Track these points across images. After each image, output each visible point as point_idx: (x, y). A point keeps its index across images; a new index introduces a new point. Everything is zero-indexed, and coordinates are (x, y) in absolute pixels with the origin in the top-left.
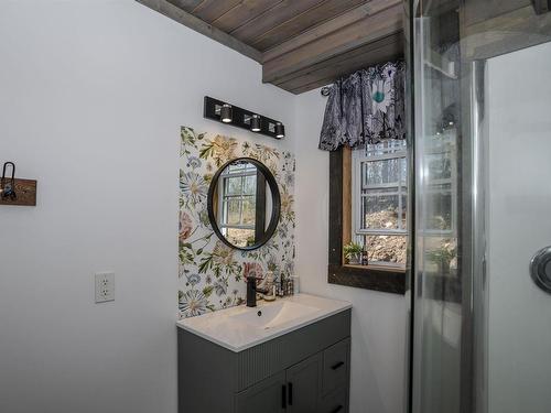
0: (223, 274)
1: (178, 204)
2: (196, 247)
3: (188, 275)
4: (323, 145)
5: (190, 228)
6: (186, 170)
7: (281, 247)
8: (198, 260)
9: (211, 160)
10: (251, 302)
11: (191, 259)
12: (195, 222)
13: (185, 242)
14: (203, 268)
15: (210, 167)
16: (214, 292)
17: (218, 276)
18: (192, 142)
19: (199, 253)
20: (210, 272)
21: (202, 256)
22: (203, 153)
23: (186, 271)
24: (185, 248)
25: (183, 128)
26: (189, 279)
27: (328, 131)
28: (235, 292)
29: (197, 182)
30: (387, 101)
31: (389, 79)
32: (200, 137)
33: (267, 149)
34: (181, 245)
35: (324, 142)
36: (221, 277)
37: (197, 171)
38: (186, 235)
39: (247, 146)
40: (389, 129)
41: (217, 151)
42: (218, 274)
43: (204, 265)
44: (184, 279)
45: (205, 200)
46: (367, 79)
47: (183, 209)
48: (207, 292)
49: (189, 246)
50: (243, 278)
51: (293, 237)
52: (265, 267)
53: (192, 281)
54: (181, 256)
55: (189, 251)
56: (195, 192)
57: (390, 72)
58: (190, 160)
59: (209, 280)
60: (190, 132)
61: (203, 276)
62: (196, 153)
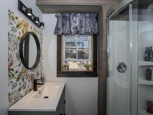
0: (25, 80)
1: (8, 49)
2: (15, 70)
3: (12, 84)
4: (55, 33)
5: (13, 61)
6: (11, 33)
7: (40, 67)
8: (16, 76)
9: (20, 30)
10: (35, 89)
11: (13, 76)
12: (15, 58)
13: (11, 68)
14: (18, 79)
15: (20, 33)
16: (22, 89)
17: (23, 81)
18: (13, 19)
19: (16, 72)
20: (21, 80)
21: (18, 74)
22: (18, 26)
23: (12, 82)
24: (11, 71)
25: (9, 11)
26: (13, 85)
27: (57, 29)
28: (29, 87)
29: (15, 40)
30: (78, 24)
31: (78, 18)
32: (17, 18)
33: (36, 31)
34: (9, 70)
35: (56, 32)
36: (24, 82)
37: (15, 34)
38: (11, 64)
39: (31, 28)
40: (79, 32)
41: (22, 27)
42: (23, 80)
43: (18, 77)
44: (11, 86)
45: (18, 48)
46: (71, 16)
47: (10, 52)
48: (20, 90)
49: (12, 70)
50: (31, 80)
51: (42, 63)
52: (36, 75)
53: (14, 86)
54: (9, 75)
55: (12, 72)
56: (15, 44)
57: (78, 16)
58: (13, 28)
59: (20, 84)
60: (12, 14)
61: (18, 83)
62: (15, 25)
